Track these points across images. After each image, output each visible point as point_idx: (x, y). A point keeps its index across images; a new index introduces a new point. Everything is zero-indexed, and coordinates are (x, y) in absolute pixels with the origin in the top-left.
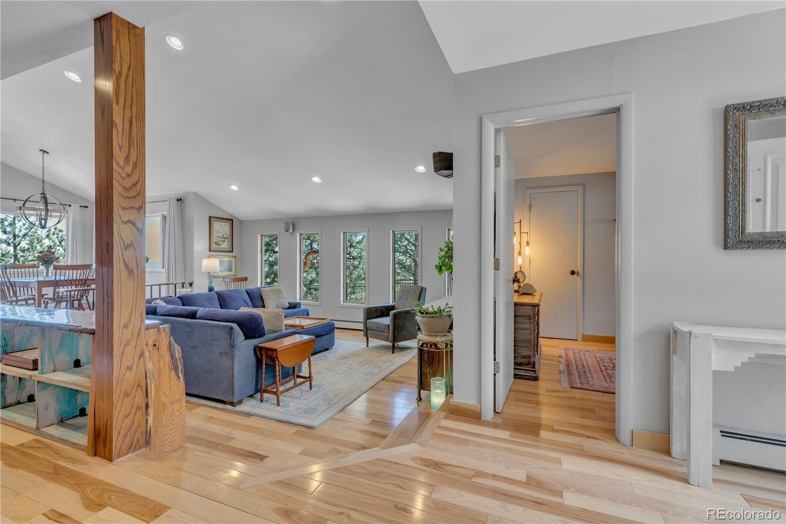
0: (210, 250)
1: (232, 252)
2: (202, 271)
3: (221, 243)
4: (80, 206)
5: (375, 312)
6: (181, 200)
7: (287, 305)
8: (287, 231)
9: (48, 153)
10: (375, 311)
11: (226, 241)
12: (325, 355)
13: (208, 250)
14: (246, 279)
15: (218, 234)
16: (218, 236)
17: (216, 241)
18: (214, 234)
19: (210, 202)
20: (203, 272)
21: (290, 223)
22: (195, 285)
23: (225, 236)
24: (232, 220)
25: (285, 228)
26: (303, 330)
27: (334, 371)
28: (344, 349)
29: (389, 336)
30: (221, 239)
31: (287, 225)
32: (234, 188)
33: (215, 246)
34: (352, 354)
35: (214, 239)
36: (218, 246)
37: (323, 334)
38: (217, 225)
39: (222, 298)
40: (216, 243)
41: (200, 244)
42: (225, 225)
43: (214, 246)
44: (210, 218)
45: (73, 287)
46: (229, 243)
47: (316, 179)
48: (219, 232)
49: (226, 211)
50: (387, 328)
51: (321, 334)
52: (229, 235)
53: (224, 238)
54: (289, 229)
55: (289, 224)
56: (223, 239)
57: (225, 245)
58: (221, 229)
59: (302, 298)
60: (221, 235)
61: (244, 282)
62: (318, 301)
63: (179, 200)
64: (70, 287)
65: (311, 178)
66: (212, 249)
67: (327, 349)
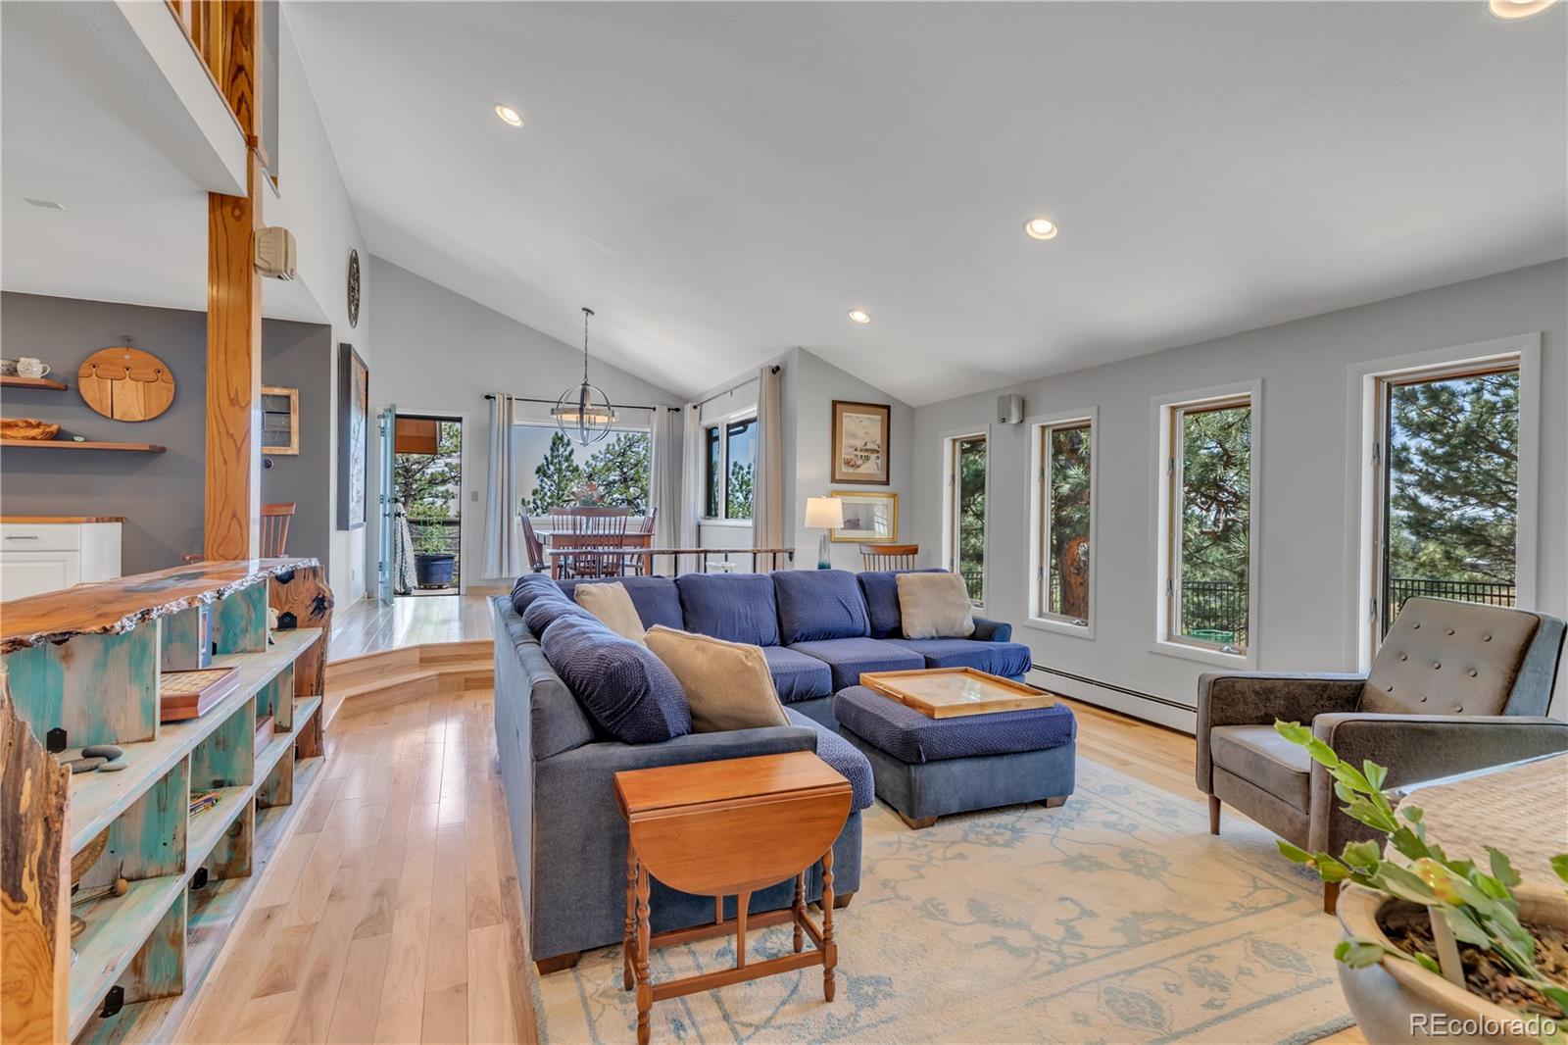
0: (834, 480)
1: (887, 483)
2: (806, 525)
3: (859, 462)
4: (669, 410)
5: (1252, 697)
6: (778, 368)
7: (969, 627)
8: (1004, 420)
9: (593, 313)
10: (1256, 693)
11: (873, 457)
12: (1018, 825)
13: (829, 479)
14: (914, 551)
15: (853, 442)
16: (852, 447)
17: (847, 457)
18: (844, 441)
19: (827, 363)
20: (809, 529)
21: (1010, 396)
22: (796, 556)
23: (869, 446)
24: (888, 408)
25: (999, 414)
26: (930, 724)
27: (995, 922)
28: (1113, 818)
29: (1307, 824)
30: (859, 454)
31: (1004, 401)
32: (859, 316)
33: (844, 469)
34: (1126, 854)
35: (845, 453)
36: (851, 470)
37: (1019, 747)
38: (850, 421)
39: (783, 590)
40: (848, 463)
41: (810, 463)
42: (869, 419)
43: (844, 471)
44: (835, 403)
45: (589, 548)
46: (879, 461)
47: (1042, 228)
48: (854, 436)
49: (874, 388)
50: (1298, 784)
51: (1003, 747)
52: (879, 442)
53: (867, 450)
54: (1009, 413)
55: (1010, 402)
56: (864, 454)
57: (872, 467)
58: (862, 429)
59: (1046, 609)
60: (859, 444)
61: (911, 557)
62: (1086, 625)
63: (776, 370)
64: (606, 548)
65: (1024, 226)
66: (837, 478)
67: (1043, 803)
